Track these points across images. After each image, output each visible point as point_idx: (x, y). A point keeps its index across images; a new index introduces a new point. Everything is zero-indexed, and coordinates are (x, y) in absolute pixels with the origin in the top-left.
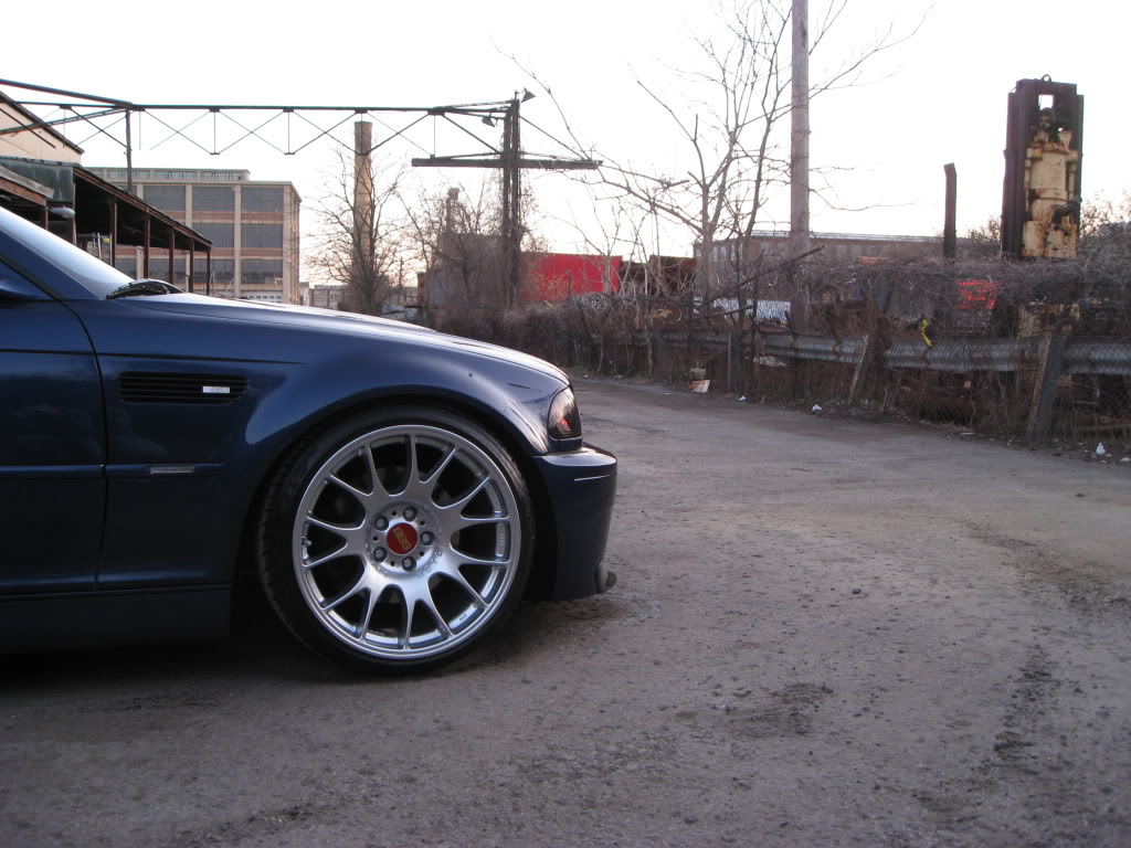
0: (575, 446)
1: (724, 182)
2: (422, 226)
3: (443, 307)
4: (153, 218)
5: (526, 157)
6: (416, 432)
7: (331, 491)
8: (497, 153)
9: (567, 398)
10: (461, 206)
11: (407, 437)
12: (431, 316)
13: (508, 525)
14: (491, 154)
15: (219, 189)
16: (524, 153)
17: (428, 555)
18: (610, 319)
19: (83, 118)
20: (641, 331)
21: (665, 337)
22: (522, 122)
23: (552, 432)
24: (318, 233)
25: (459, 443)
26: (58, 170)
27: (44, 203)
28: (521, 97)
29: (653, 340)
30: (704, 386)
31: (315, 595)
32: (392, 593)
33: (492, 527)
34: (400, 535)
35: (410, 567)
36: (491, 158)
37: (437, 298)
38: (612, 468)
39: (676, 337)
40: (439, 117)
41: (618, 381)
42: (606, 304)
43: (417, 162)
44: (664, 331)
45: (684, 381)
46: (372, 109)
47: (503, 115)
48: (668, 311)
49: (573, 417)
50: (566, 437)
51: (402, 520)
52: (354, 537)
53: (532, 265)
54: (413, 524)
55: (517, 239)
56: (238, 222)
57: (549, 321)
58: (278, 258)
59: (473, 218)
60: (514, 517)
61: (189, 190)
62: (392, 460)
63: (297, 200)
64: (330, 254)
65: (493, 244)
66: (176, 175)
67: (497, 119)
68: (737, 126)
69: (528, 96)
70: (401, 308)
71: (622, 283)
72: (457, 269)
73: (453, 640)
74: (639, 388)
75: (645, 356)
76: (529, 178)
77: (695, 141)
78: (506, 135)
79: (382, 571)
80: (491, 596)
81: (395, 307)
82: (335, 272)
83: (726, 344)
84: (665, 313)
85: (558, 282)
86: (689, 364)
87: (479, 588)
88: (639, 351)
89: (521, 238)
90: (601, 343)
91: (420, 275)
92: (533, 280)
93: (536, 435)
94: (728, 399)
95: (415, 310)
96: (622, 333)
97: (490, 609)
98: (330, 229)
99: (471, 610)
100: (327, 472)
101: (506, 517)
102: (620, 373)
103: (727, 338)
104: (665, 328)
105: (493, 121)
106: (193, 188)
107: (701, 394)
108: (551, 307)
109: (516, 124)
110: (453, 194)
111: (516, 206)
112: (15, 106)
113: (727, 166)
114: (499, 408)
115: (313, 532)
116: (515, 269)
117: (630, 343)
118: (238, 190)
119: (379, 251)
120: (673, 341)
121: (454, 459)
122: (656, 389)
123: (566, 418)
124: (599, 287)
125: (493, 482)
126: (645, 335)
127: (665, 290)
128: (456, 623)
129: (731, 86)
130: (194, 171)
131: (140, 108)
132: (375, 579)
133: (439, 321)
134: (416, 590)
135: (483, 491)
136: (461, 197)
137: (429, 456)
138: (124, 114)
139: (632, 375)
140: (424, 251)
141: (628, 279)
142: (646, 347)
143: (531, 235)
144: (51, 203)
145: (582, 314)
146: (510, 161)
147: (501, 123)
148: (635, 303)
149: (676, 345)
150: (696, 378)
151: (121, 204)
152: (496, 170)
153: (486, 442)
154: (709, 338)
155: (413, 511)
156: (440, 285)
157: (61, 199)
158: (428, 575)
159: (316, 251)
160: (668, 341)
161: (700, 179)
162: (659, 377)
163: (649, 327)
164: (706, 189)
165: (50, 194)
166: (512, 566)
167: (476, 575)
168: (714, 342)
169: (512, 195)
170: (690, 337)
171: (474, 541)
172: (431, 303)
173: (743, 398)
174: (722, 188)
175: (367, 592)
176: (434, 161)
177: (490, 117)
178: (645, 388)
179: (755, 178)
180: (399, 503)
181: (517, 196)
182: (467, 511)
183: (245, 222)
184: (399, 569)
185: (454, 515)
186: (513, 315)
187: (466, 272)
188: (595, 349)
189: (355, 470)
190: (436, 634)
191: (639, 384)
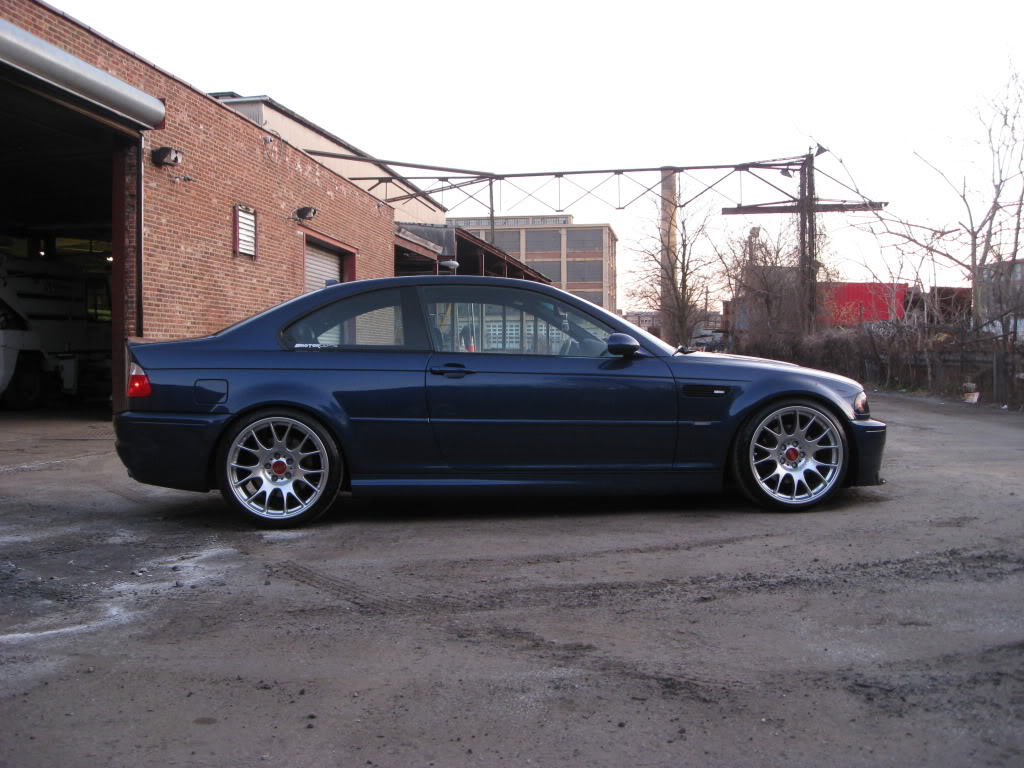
0: (867, 418)
1: (991, 228)
2: (729, 262)
3: (747, 331)
4: (509, 264)
5: (820, 203)
6: (799, 409)
7: (764, 433)
8: (795, 200)
9: (863, 396)
10: (763, 245)
11: (795, 411)
12: (737, 339)
13: (837, 449)
14: (789, 201)
15: (548, 232)
16: (818, 200)
17: (803, 460)
18: (896, 342)
19: (455, 186)
20: (921, 353)
21: (942, 357)
22: (815, 172)
23: (857, 411)
24: (638, 269)
25: (817, 414)
26: (444, 231)
27: (435, 258)
28: (814, 152)
29: (932, 361)
30: (974, 398)
31: (758, 477)
32: (788, 477)
33: (831, 450)
34: (791, 453)
35: (796, 467)
36: (789, 204)
37: (742, 322)
38: (884, 428)
39: (951, 358)
40: (744, 173)
41: (903, 394)
42: (892, 331)
43: (726, 211)
44: (942, 353)
45: (956, 393)
46: (687, 168)
47: (799, 167)
48: (946, 335)
49: (865, 406)
50: (862, 413)
51: (791, 447)
52: (773, 453)
53: (827, 295)
54: (797, 448)
55: (813, 273)
56: (564, 260)
57: (844, 344)
58: (599, 290)
59: (774, 255)
60: (840, 446)
61: (523, 233)
62: (789, 421)
63: (614, 239)
64: (648, 287)
65: (792, 276)
66: (511, 221)
67: (794, 170)
68: (1002, 181)
69: (821, 150)
70: (709, 332)
71: (906, 313)
72: (761, 300)
73: (814, 497)
74: (920, 399)
75: (925, 373)
76: (822, 219)
77: (963, 197)
78: (802, 186)
79: (784, 468)
80: (830, 479)
81: (704, 332)
82: (652, 303)
83: (992, 362)
84: (943, 337)
85: (850, 308)
86: (962, 380)
87: (825, 476)
88: (921, 369)
89: (817, 272)
90: (889, 362)
91: (726, 304)
92: (828, 308)
93: (850, 413)
94: (994, 408)
95: (721, 334)
96: (906, 355)
97: (829, 485)
98: (646, 266)
99: (821, 485)
100: (763, 425)
101: (837, 446)
102: (904, 387)
103: (993, 358)
104: (942, 349)
105: (791, 172)
106: (526, 232)
107: (971, 404)
108: (844, 333)
109: (811, 176)
110: (755, 232)
111: (812, 245)
112: (403, 180)
113: (994, 215)
114: (833, 400)
115: (757, 449)
116: (812, 299)
117: (913, 363)
118: (564, 233)
119: (689, 283)
120: (949, 361)
121: (814, 423)
122: (933, 400)
123: (863, 406)
124: (886, 317)
125: (831, 431)
126: (925, 356)
127: (941, 319)
128: (815, 491)
129: (996, 149)
130: (526, 218)
131: (501, 177)
132: (781, 471)
133: (743, 344)
134: (798, 476)
135: (826, 436)
136: (763, 237)
137: (804, 420)
138: (488, 182)
139: (914, 389)
140: (730, 284)
141: (911, 310)
142: (926, 366)
143: (826, 269)
144: (441, 257)
145: (872, 338)
146: (806, 206)
147: (797, 174)
148: (916, 330)
149: (951, 363)
150: (968, 391)
151: (488, 254)
152: (794, 214)
153: (828, 414)
154: (977, 358)
155: (797, 443)
156: (745, 313)
157: (446, 254)
158: (803, 470)
159: (636, 285)
160: (945, 361)
161: (970, 228)
162: (937, 391)
163: (928, 350)
164: (974, 235)
165: (440, 250)
166: (839, 467)
167: (824, 470)
168: (983, 362)
169: (809, 237)
170: (962, 357)
171: (823, 456)
172: (736, 328)
173: (1006, 406)
174: (989, 234)
175: (778, 476)
176: (741, 210)
177: (788, 169)
178: (924, 399)
179: (1015, 227)
180: (791, 439)
181: (813, 235)
182: (820, 443)
183: (570, 259)
184: (790, 467)
185: (814, 444)
186: (811, 339)
187: (768, 301)
188: (883, 369)
189: (773, 424)
190: (807, 495)
191: (921, 396)
